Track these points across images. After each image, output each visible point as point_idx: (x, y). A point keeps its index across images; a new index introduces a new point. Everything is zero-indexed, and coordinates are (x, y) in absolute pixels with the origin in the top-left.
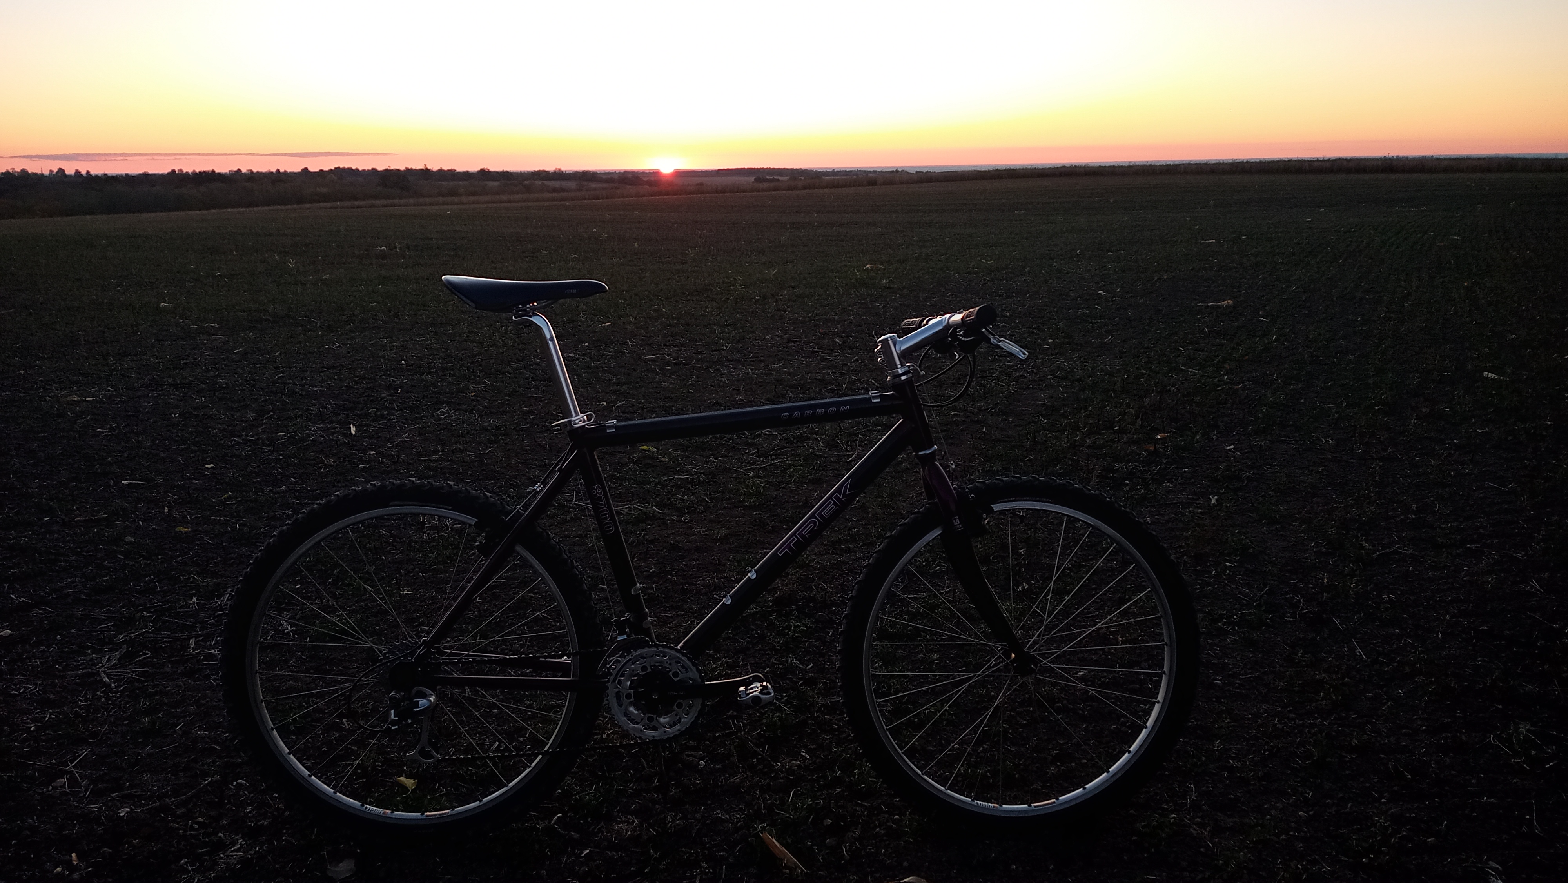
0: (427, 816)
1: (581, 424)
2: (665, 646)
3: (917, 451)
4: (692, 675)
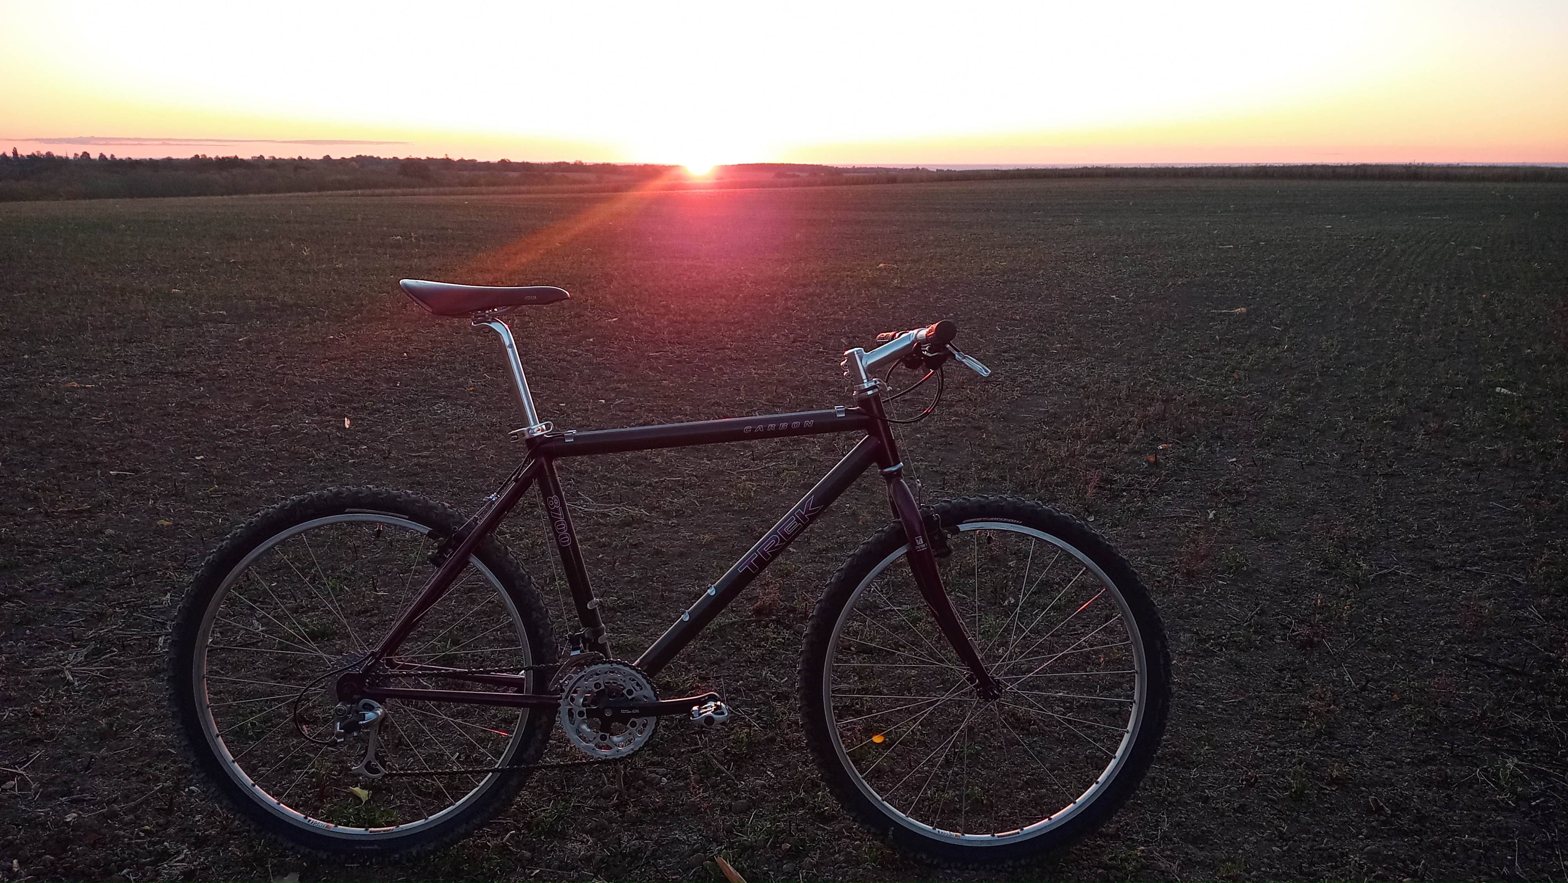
0: (371, 832)
1: (539, 433)
2: (620, 663)
3: (882, 468)
4: (646, 692)
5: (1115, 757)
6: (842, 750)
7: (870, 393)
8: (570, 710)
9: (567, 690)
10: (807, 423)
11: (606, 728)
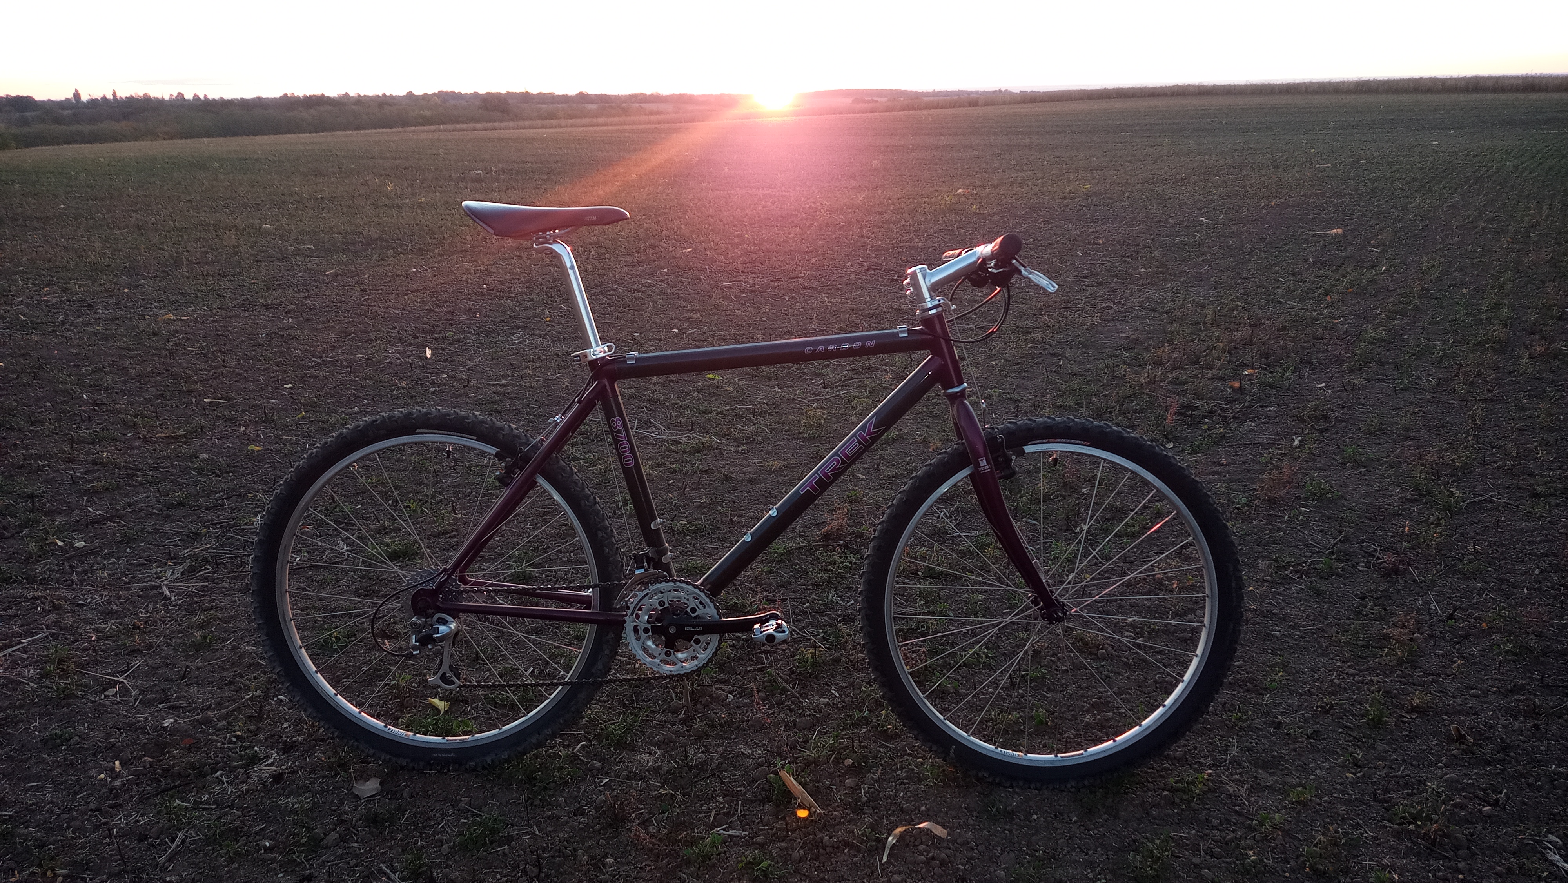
0: (448, 741)
1: (602, 355)
2: (683, 582)
3: (946, 386)
4: (709, 611)
5: (1183, 681)
6: (904, 670)
7: (934, 311)
8: (635, 627)
9: (632, 606)
10: (869, 343)
11: (671, 644)
